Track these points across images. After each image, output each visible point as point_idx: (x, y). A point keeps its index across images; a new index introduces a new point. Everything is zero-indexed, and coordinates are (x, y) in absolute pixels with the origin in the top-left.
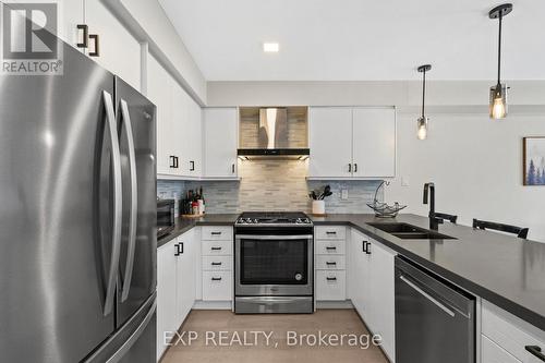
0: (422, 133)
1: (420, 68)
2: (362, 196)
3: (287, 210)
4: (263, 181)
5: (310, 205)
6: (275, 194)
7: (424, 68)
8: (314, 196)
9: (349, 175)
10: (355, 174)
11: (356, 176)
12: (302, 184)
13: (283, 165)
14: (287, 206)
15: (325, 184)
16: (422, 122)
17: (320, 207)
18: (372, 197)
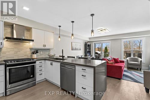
0: (59, 39)
1: (59, 26)
2: (46, 53)
3: (23, 58)
4: (13, 49)
5: (32, 56)
6: (18, 53)
7: (60, 26)
8: (33, 53)
9: (44, 47)
10: (45, 47)
11: (45, 48)
12: (29, 50)
13: (21, 44)
14: (23, 57)
15: (36, 50)
16: (59, 37)
17: (35, 56)
18: (48, 53)
